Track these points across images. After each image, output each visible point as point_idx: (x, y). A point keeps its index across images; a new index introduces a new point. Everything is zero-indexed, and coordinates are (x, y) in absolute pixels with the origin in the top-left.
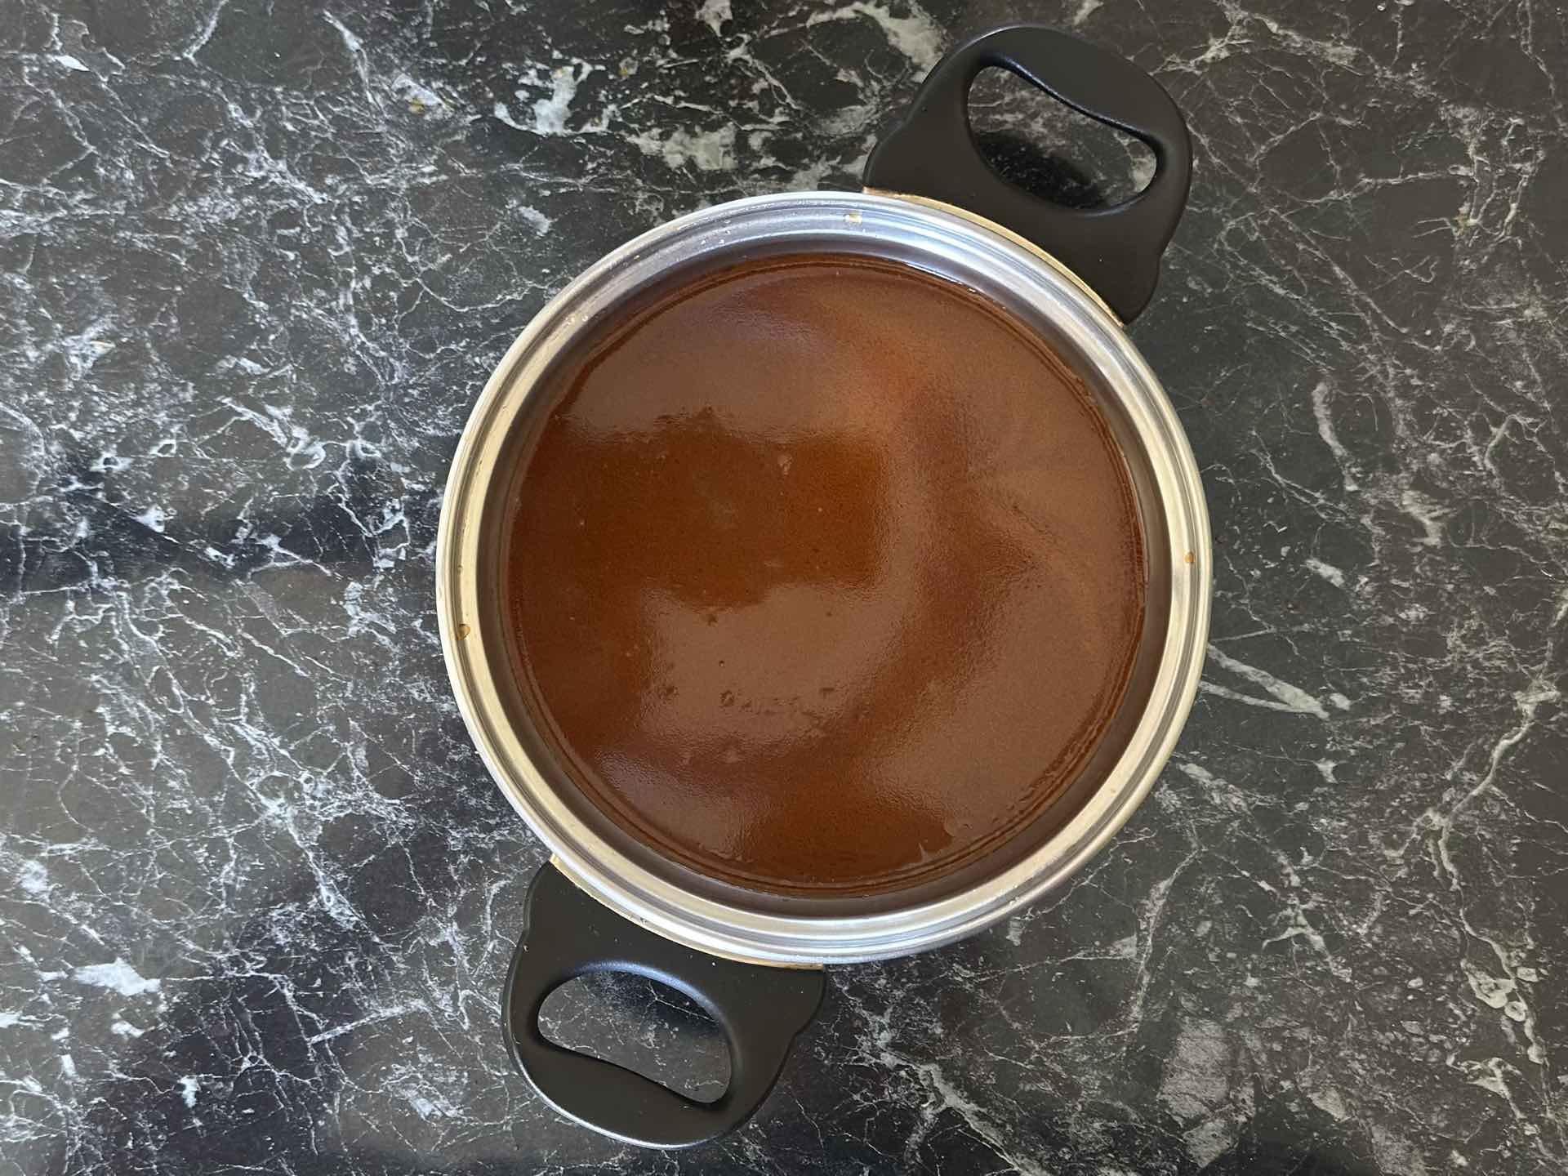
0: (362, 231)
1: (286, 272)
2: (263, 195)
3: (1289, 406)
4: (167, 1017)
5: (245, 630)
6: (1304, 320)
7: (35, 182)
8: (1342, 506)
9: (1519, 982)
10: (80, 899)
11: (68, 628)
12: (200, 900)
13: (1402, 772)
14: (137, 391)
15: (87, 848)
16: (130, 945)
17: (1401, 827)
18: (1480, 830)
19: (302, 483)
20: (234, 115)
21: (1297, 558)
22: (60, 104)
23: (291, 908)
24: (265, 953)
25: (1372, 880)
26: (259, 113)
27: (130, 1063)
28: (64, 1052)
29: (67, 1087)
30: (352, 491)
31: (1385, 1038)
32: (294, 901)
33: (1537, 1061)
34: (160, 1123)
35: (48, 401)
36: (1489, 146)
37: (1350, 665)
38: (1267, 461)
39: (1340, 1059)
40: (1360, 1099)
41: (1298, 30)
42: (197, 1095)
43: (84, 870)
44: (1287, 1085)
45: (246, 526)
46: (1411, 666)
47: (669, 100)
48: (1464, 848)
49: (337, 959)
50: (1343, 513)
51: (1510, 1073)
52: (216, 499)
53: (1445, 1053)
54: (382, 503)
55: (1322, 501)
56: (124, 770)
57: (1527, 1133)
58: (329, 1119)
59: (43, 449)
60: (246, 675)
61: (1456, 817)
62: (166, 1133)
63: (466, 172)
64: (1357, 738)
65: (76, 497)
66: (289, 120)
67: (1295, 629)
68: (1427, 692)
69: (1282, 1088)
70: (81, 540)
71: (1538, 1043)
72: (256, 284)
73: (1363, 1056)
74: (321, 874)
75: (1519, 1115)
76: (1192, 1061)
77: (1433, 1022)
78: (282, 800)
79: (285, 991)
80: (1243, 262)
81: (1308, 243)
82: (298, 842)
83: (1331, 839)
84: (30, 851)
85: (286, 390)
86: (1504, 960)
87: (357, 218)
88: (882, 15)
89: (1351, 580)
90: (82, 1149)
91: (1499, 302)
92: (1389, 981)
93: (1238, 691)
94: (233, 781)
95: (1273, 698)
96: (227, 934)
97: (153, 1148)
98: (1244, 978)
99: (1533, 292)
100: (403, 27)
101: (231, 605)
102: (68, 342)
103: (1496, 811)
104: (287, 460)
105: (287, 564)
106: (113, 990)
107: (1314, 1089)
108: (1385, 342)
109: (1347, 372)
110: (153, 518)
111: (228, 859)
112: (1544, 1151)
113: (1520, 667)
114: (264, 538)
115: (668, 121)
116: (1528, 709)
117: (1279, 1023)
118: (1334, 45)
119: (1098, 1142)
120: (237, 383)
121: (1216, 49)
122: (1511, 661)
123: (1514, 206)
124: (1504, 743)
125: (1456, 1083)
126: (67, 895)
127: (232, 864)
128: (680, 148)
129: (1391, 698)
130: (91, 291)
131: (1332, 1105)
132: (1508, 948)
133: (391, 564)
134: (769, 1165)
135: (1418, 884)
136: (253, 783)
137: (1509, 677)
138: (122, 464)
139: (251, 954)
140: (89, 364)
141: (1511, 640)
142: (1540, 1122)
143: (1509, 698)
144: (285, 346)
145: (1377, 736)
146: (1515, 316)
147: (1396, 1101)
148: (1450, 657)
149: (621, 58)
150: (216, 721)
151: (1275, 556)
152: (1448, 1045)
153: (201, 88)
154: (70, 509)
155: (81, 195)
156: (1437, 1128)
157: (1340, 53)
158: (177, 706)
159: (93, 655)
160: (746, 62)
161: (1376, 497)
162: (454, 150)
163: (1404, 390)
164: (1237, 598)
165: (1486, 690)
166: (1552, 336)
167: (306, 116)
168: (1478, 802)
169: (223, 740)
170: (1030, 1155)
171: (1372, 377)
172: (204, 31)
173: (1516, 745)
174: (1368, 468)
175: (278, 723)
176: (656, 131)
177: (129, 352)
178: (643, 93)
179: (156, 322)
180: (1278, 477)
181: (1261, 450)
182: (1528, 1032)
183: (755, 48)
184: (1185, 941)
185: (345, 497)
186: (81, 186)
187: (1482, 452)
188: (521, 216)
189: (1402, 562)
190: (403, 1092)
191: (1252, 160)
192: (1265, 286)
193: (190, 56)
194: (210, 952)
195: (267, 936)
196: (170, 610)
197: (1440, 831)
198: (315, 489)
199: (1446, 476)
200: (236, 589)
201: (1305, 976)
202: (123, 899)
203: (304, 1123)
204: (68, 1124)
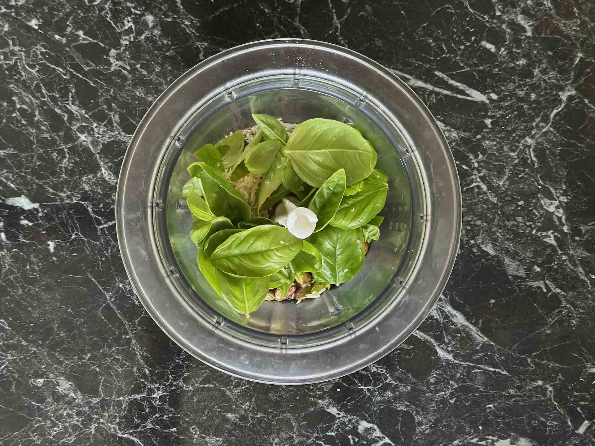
4: (42, 218)
5: (71, 68)
8: (495, 21)
9: (560, 202)
10: (7, 172)
12: (54, 173)
13: (517, 123)
15: (10, 152)
16: (28, 190)
17: (516, 144)
18: (546, 145)
19: (92, 10)
21: (477, 41)
23: (90, 176)
24: (80, 194)
25: (505, 164)
27: (27, 236)
28: (1, 232)
29: (3, 245)
30: (112, 13)
31: (509, 224)
32: (91, 173)
33: (566, 231)
34: (40, 259)
37: (497, 82)
38: (467, 3)
39: (492, 232)
40: (500, 246)
42: (54, 248)
43: (8, 161)
44: (472, 242)
45: (70, 27)
46: (521, 83)
48: (540, 151)
49: (109, 196)
50: (495, 24)
51: (557, 236)
52: (58, 16)
53: (532, 229)
54: (124, 19)
55: (487, 19)
56: (24, 122)
57: (563, 259)
58: (106, 257)
60: (71, 85)
61: (537, 140)
62: (42, 263)
64: (500, 110)
65: (5, 15)
67: (477, 69)
68: (526, 93)
69: (470, 243)
70: (6, 32)
71: (567, 225)
73: (501, 231)
74: (102, 163)
75: (560, 252)
77: (528, 217)
78: (86, 135)
79: (89, 209)
82: (93, 151)
83: (490, 149)
86: (554, 194)
89: (498, 49)
90: (9, 269)
92: (510, 203)
93: (455, 93)
94: (67, 126)
95: (468, 95)
96: (65, 186)
97: (37, 269)
101: (65, 58)
103: (552, 137)
105: (86, 42)
106: (21, 208)
107: (483, 243)
110: (34, 23)
111: (66, 157)
112: (569, 265)
113: (561, 82)
114: (76, 31)
116: (564, 98)
117: (470, 219)
122: (558, 80)
124: (555, 112)
125: (537, 241)
126: (2, 170)
127: (67, 159)
129: (512, 95)
131: (489, 249)
132: (556, 189)
133: (128, 43)
135: (523, 166)
136: (75, 128)
137: (558, 85)
138: (22, 2)
139: (75, 194)
141: (558, 72)
142: (568, 254)
143: (557, 94)
145: (508, 109)
147: (514, 247)
148: (535, 79)
150: (59, 103)
151: (469, 41)
152: (533, 226)
154: (1, 20)
156: (529, 257)
158: (44, 97)
159: (11, 76)
161: (508, 17)
164: (455, 57)
165: (548, 91)
168: (545, 133)
169: (63, 111)
173: (560, 111)
174: (505, 6)
175: (83, 105)
180: (471, 10)
182: (563, 221)
185: (109, 16)
189: (517, 42)
194: (59, 193)
195: (81, 187)
196: (41, 59)
197: (531, 145)
198: (97, 12)
199: (534, 10)
200: (67, 52)
201: (479, 201)
202: (24, 172)
203: (97, 259)
204: (3, 259)
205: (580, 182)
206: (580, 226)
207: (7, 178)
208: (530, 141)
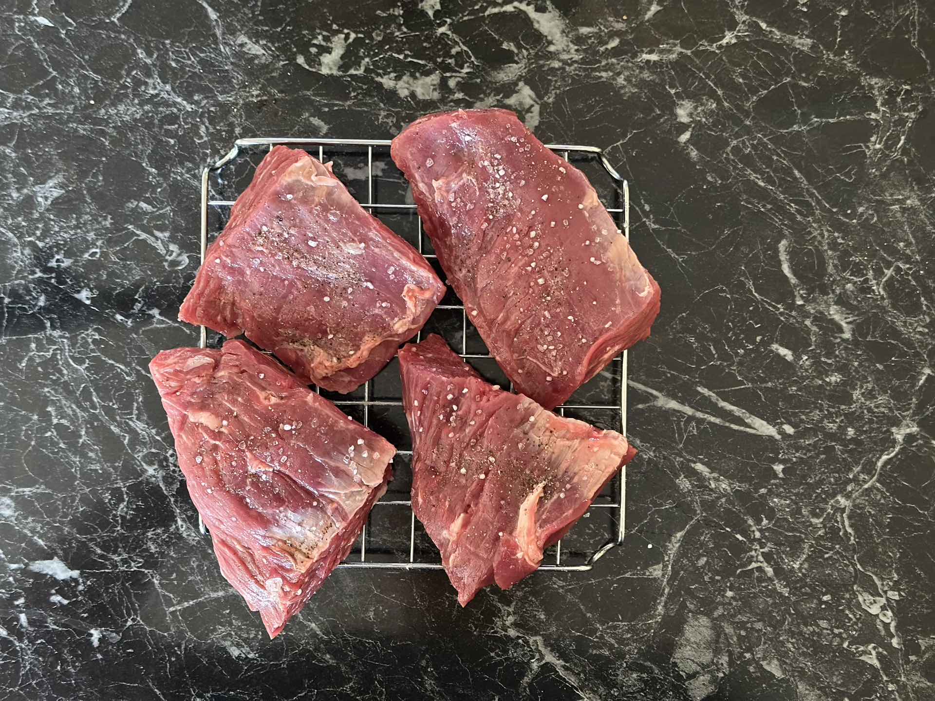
0: (215, 128)
1: (169, 151)
2: (156, 105)
3: (765, 253)
4: (84, 593)
5: (137, 364)
6: (775, 201)
7: (21, 92)
8: (794, 313)
9: (888, 599)
10: (33, 521)
11: (31, 359)
12: (105, 525)
13: (824, 473)
14: (77, 219)
15: (39, 491)
16: (63, 549)
17: (822, 505)
18: (868, 509)
19: (174, 278)
20: (141, 56)
21: (766, 343)
22: (36, 45)
23: (159, 531)
24: (142, 557)
25: (803, 536)
26: (155, 56)
27: (60, 619)
28: (21, 612)
29: (23, 633)
31: (808, 630)
32: (161, 527)
33: (896, 646)
34: (77, 656)
35: (24, 223)
36: (890, 102)
37: (795, 407)
38: (750, 285)
39: (780, 641)
40: (791, 666)
41: (779, 29)
42: (100, 640)
43: (36, 504)
44: (748, 655)
45: (140, 302)
46: (831, 410)
47: (401, 57)
48: (858, 518)
49: (186, 562)
50: (794, 318)
51: (881, 653)
52: (122, 286)
53: (843, 640)
55: (782, 310)
56: (62, 445)
57: (890, 689)
58: (178, 657)
59: (19, 251)
60: (137, 391)
61: (854, 500)
62: (80, 662)
63: (279, 96)
64: (797, 451)
65: (40, 281)
66: (174, 60)
67: (763, 386)
68: (840, 426)
69: (745, 657)
70: (41, 308)
71: (898, 636)
72: (150, 157)
74: (178, 511)
75: (885, 678)
76: (692, 640)
77: (836, 621)
78: (156, 467)
79: (154, 580)
80: (740, 166)
81: (778, 155)
82: (165, 492)
83: (779, 510)
84: (5, 492)
85: (167, 222)
86: (879, 586)
87: (212, 121)
88: (530, 10)
89: (798, 357)
90: (30, 669)
91: (891, 195)
92: (811, 597)
93: (728, 421)
94: (128, 453)
95: (748, 426)
96: (121, 545)
97: (73, 671)
98: (725, 591)
99: (912, 190)
100: (243, 7)
101: (130, 349)
102: (37, 188)
103: (878, 497)
104: (166, 264)
105: (164, 326)
106: (51, 576)
107: (764, 659)
108: (822, 216)
109: (800, 233)
110: (84, 296)
111: (123, 501)
112: (899, 700)
113: (896, 413)
114: (149, 309)
115: (401, 69)
116: (900, 438)
117: (745, 619)
118: (800, 38)
119: (635, 686)
120: (137, 216)
121: (729, 38)
122: (890, 409)
123: (903, 138)
124: (885, 458)
125: (849, 658)
126: (26, 518)
127: (125, 503)
128: (407, 85)
129: (817, 428)
130: (51, 159)
131: (774, 668)
132: (882, 579)
134: (439, 693)
135: (831, 540)
136: (139, 456)
137: (889, 418)
138: (67, 263)
139: (135, 558)
140: (49, 202)
141: (891, 397)
142: (897, 682)
143: (888, 431)
144: (167, 196)
145: (809, 451)
146: (901, 203)
147: (813, 668)
148: (854, 405)
149: (374, 30)
150: (118, 418)
151: (753, 342)
152: (844, 636)
153: (121, 39)
154: (34, 288)
155: (47, 101)
156: (836, 685)
157: (803, 43)
158: (95, 409)
159: (46, 375)
160: (448, 35)
161: (814, 309)
162: (271, 82)
163: (833, 245)
164: (729, 366)
165: (875, 426)
166: (923, 217)
167: (184, 58)
168: (868, 492)
169: (122, 430)
170: (595, 692)
171: (815, 237)
172: (124, 5)
173: (890, 459)
174: (810, 291)
175: (155, 421)
176: (393, 75)
177: (73, 196)
178: (386, 51)
179: (90, 179)
180: (756, 295)
181: (747, 278)
182: (892, 630)
183: (453, 27)
184: (691, 569)
186: (47, 95)
187: (878, 284)
188: (310, 123)
189: (828, 347)
190: (223, 642)
191: (748, 105)
192: (753, 181)
193: (115, 20)
194: (110, 555)
195: (145, 547)
196: (93, 351)
197: (845, 508)
198: (182, 281)
199: (856, 298)
200: (133, 340)
201: (761, 592)
202: (59, 522)
203: (163, 659)
204: (22, 655)
205: (921, 569)
206: (918, 639)
207: (33, 531)
208: (843, 501)
